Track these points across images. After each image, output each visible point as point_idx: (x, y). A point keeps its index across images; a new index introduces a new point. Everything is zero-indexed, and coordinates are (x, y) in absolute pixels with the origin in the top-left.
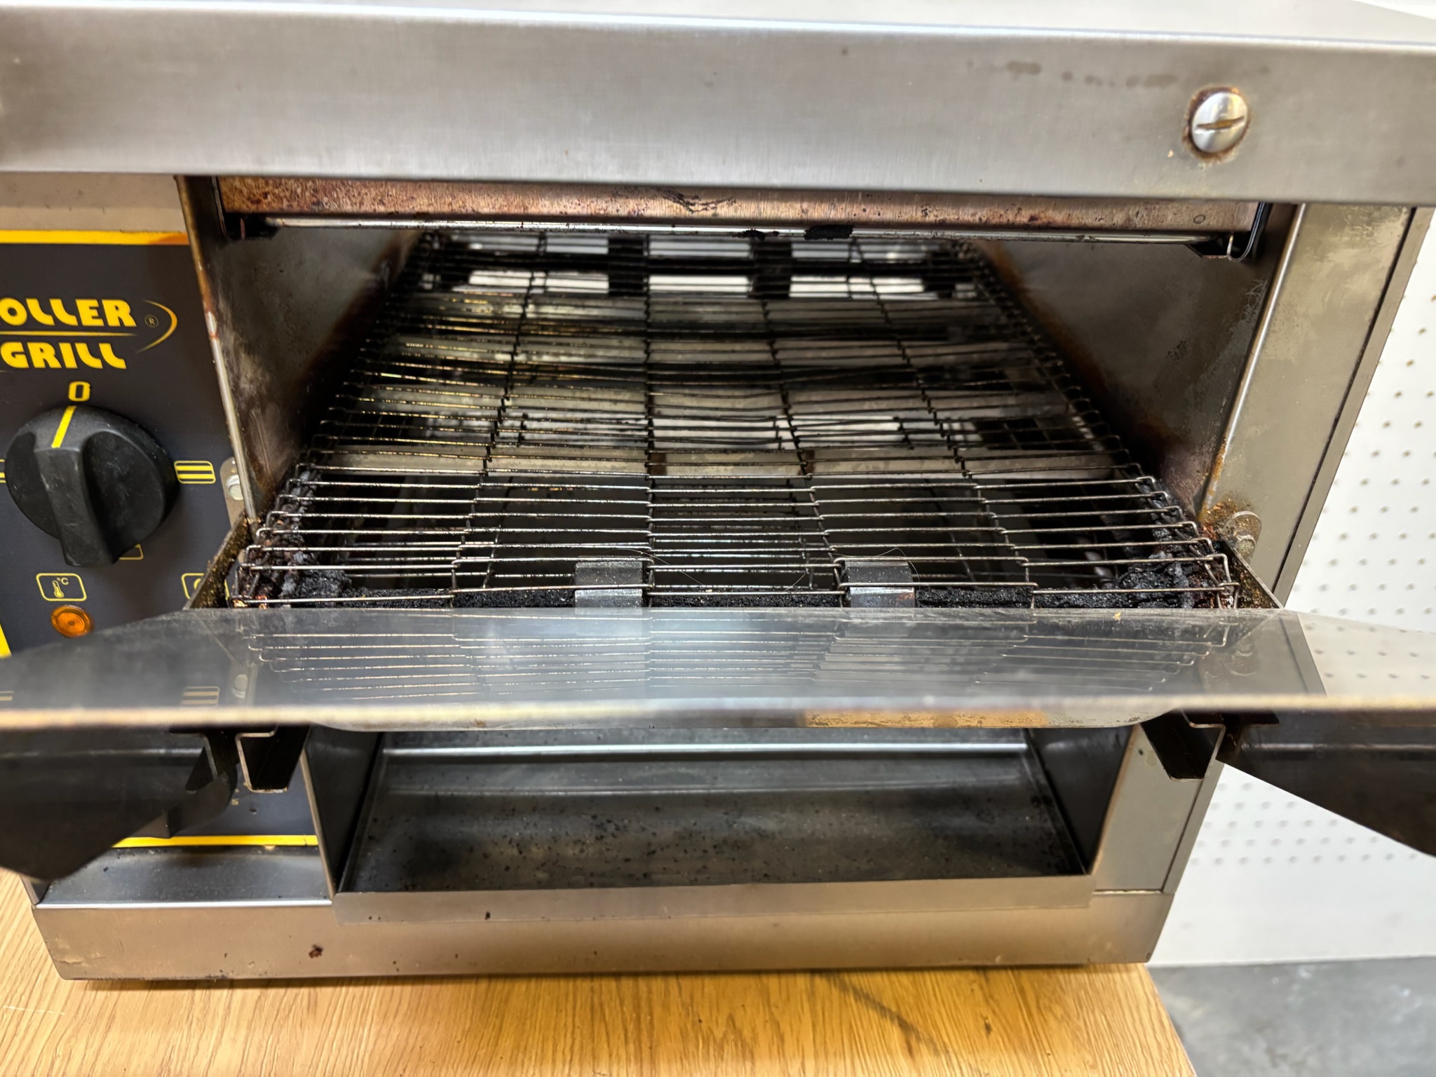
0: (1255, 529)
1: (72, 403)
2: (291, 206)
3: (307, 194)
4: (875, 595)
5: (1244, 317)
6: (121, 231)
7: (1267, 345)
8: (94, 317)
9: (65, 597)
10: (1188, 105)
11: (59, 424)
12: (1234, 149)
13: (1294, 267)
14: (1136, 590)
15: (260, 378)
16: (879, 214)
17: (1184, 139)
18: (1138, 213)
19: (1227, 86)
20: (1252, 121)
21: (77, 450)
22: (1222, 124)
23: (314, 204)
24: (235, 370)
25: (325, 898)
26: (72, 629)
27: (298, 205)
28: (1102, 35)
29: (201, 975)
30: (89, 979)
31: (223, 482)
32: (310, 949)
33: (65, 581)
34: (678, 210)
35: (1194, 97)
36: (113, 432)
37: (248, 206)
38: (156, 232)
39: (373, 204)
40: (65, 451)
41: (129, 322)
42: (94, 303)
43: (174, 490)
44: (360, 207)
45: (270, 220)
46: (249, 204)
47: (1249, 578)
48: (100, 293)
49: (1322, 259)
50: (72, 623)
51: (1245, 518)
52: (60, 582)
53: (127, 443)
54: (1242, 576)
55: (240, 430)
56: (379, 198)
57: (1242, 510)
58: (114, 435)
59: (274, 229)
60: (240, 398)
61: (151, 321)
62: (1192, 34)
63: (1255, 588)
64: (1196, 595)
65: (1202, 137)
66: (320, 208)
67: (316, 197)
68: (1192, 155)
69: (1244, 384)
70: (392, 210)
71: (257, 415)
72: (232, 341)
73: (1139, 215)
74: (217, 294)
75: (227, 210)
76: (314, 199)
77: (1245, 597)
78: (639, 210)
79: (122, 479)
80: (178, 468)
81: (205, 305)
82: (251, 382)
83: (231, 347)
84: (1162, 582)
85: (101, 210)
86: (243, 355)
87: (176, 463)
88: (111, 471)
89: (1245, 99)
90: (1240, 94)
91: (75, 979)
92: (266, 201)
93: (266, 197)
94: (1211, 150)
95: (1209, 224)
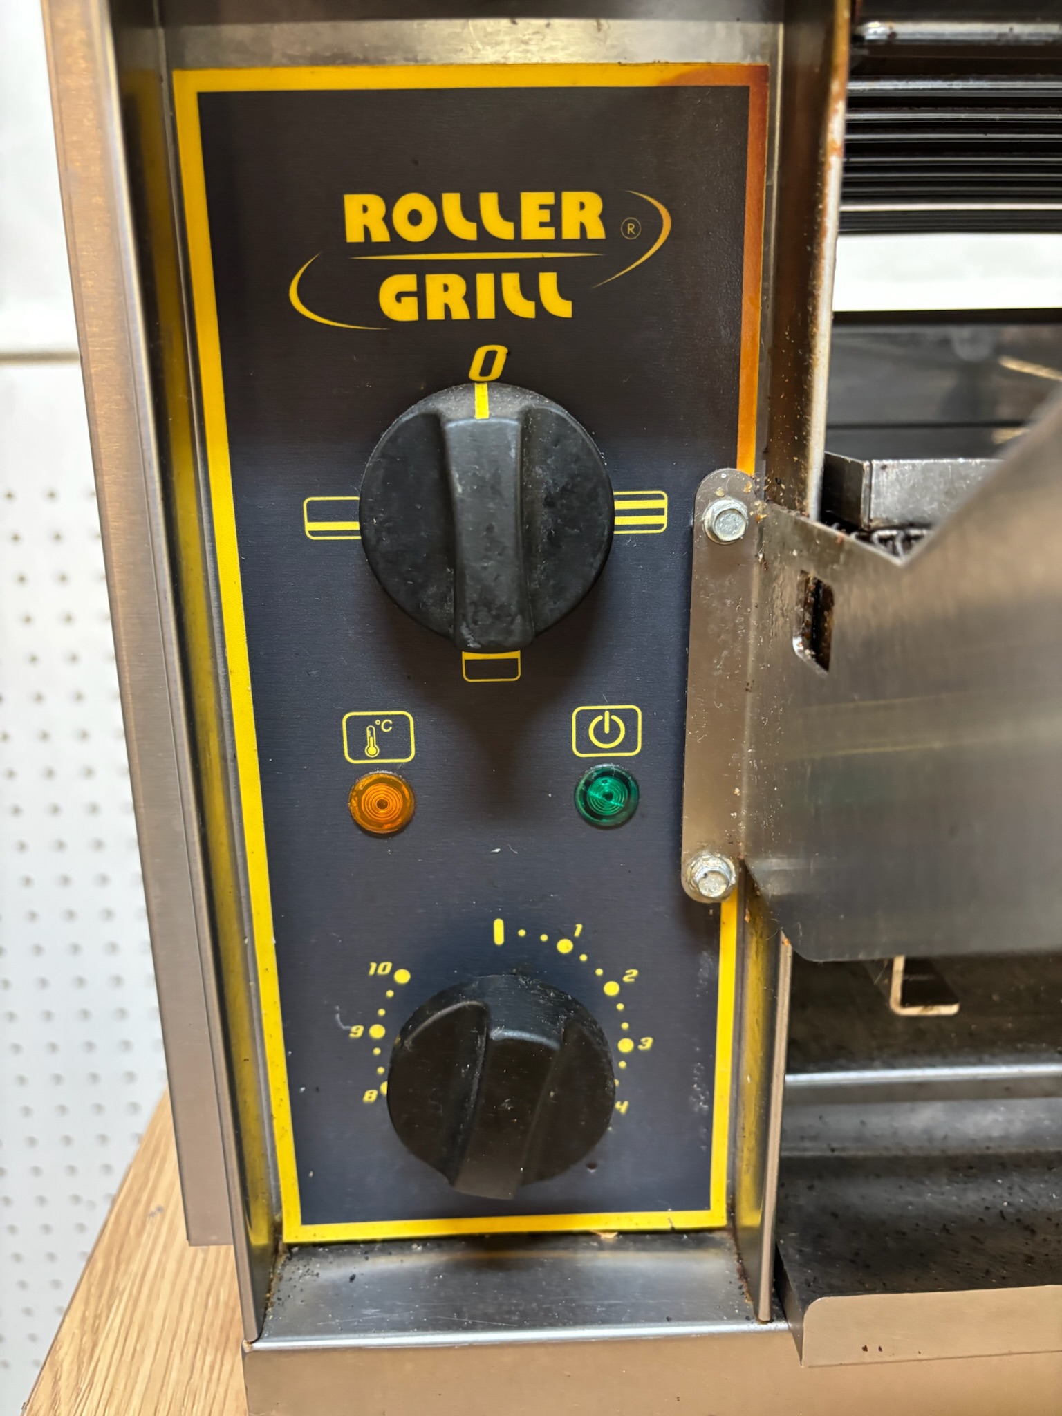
6: (619, 63)
8: (542, 225)
9: (379, 756)
21: (515, 423)
26: (378, 816)
33: (387, 726)
38: (673, 64)
40: (495, 424)
41: (596, 231)
42: (548, 197)
48: (560, 179)
50: (381, 804)
52: (378, 727)
53: (573, 430)
58: (558, 417)
61: (631, 229)
79: (551, 501)
87: (617, 495)
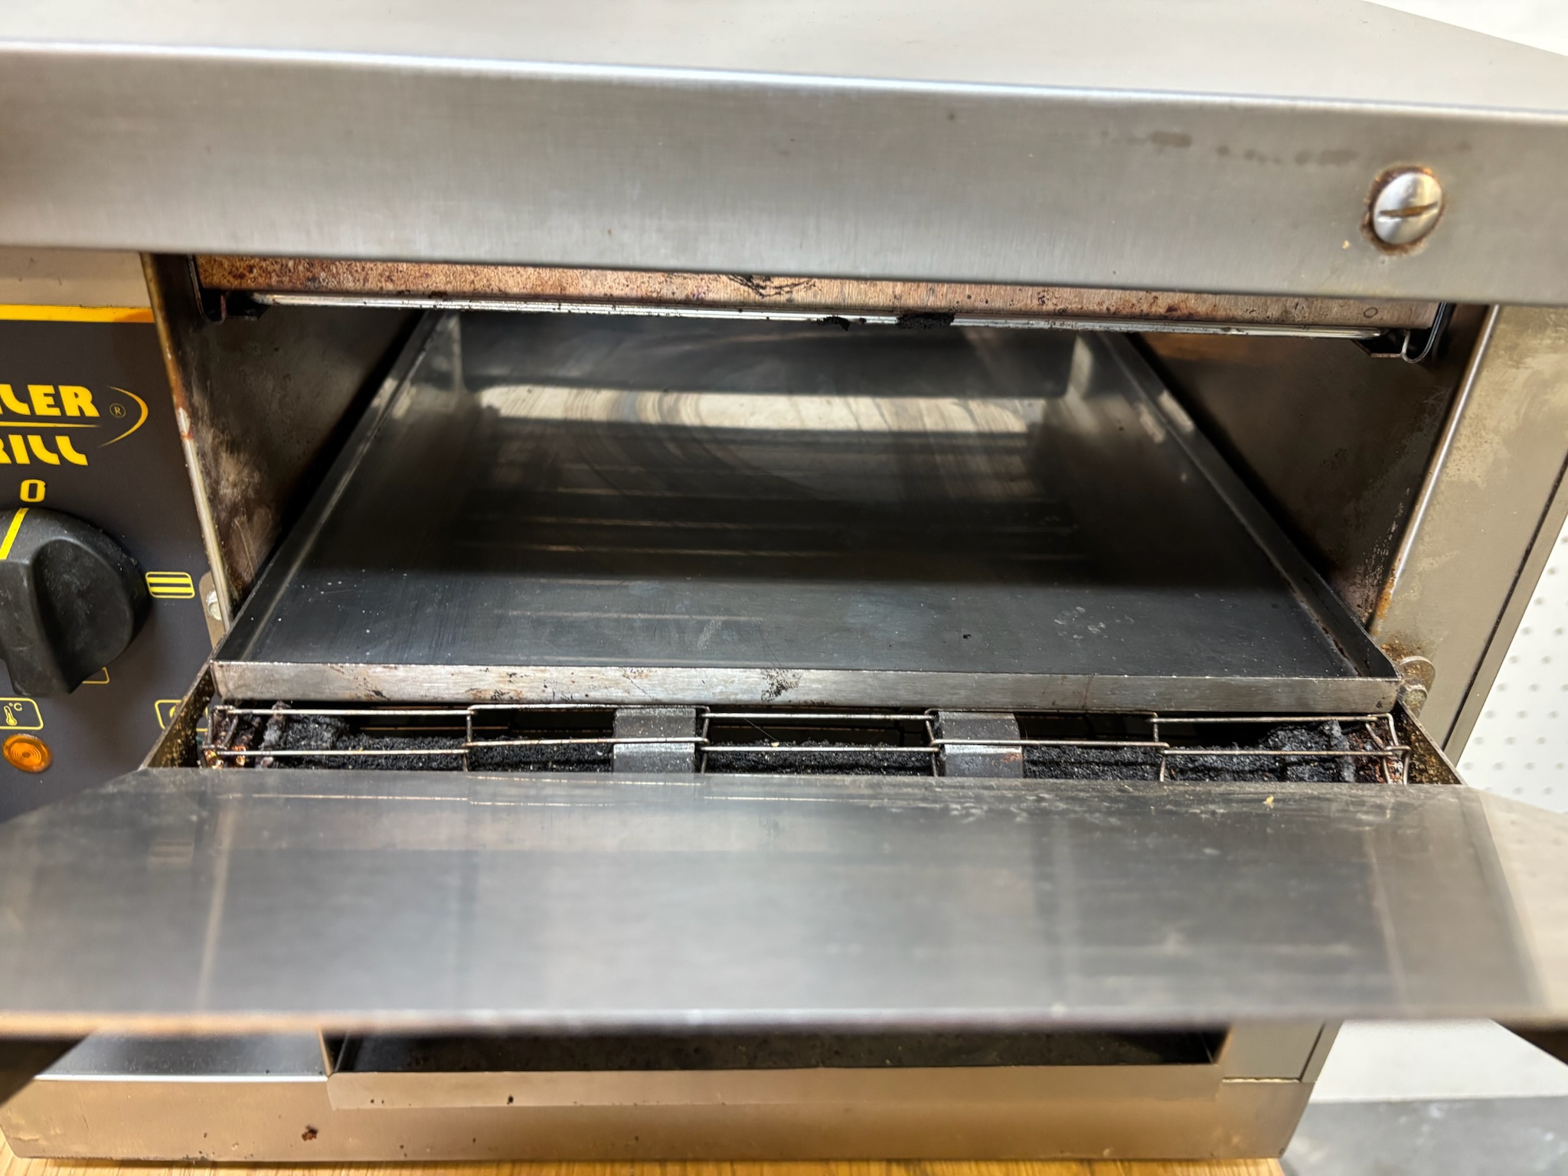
0: (1427, 678)
1: (25, 505)
2: (282, 282)
3: (301, 268)
4: (974, 755)
5: (1420, 429)
6: (81, 306)
7: (1449, 464)
8: (49, 406)
9: (17, 725)
10: (1370, 187)
11: (7, 531)
12: (1424, 240)
13: (1485, 373)
14: (1286, 751)
15: (246, 480)
16: (987, 302)
17: (1364, 227)
18: (1297, 304)
19: (1418, 165)
20: (1447, 207)
21: (27, 562)
22: (1408, 210)
23: (309, 279)
24: (213, 474)
25: (321, 1073)
26: (26, 762)
27: (290, 281)
28: (1268, 102)
29: (178, 1156)
30: (47, 1158)
31: (202, 598)
32: (304, 1130)
34: (746, 294)
35: (1377, 178)
36: (71, 540)
37: (228, 281)
38: (123, 307)
39: (380, 281)
40: (12, 563)
41: (91, 411)
42: (50, 389)
43: (145, 606)
44: (364, 285)
45: (258, 297)
46: (232, 279)
47: (1422, 741)
48: (56, 379)
49: (1518, 364)
50: (26, 755)
51: (1415, 664)
53: (87, 553)
54: (1413, 737)
55: (219, 544)
56: (387, 274)
57: (1412, 653)
58: (72, 545)
59: (265, 307)
60: (219, 507)
61: (117, 411)
62: (1377, 102)
63: (1430, 754)
64: (1357, 759)
65: (1385, 224)
66: (316, 285)
67: (312, 272)
68: (1372, 247)
69: (1419, 509)
70: (403, 288)
71: (242, 524)
72: (210, 440)
73: (1298, 307)
74: (190, 384)
75: (204, 286)
76: (309, 274)
77: (1417, 763)
78: (699, 294)
79: (82, 594)
80: (150, 580)
81: (175, 399)
82: (235, 485)
83: (208, 448)
84: (1316, 743)
85: (58, 282)
86: (224, 455)
87: (148, 574)
88: (68, 585)
89: (1439, 182)
90: (1433, 176)
91: (32, 1157)
92: (252, 276)
93: (251, 271)
94: (1396, 241)
95: (1382, 319)
